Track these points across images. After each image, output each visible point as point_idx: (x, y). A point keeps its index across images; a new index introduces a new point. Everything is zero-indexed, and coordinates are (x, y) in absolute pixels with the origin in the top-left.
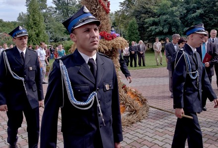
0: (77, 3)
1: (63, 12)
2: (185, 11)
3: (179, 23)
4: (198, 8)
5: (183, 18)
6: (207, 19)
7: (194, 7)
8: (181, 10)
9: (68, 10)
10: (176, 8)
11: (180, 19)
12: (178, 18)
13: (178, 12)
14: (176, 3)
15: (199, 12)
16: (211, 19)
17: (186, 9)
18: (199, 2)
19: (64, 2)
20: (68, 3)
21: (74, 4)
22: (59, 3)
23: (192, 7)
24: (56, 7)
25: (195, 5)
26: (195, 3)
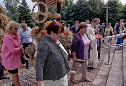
0: (18, 7)
1: (11, 11)
2: (67, 13)
3: (65, 18)
4: (73, 12)
5: (67, 16)
6: (76, 17)
7: (71, 12)
8: (65, 12)
9: (13, 11)
10: (64, 12)
11: (65, 16)
12: (64, 16)
13: (64, 14)
14: (64, 9)
15: (73, 14)
16: (78, 17)
17: (68, 12)
18: (73, 9)
19: (11, 6)
20: (13, 7)
21: (16, 8)
22: (8, 6)
23: (70, 11)
24: (6, 8)
25: (71, 11)
26: (72, 10)
